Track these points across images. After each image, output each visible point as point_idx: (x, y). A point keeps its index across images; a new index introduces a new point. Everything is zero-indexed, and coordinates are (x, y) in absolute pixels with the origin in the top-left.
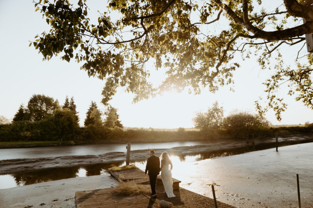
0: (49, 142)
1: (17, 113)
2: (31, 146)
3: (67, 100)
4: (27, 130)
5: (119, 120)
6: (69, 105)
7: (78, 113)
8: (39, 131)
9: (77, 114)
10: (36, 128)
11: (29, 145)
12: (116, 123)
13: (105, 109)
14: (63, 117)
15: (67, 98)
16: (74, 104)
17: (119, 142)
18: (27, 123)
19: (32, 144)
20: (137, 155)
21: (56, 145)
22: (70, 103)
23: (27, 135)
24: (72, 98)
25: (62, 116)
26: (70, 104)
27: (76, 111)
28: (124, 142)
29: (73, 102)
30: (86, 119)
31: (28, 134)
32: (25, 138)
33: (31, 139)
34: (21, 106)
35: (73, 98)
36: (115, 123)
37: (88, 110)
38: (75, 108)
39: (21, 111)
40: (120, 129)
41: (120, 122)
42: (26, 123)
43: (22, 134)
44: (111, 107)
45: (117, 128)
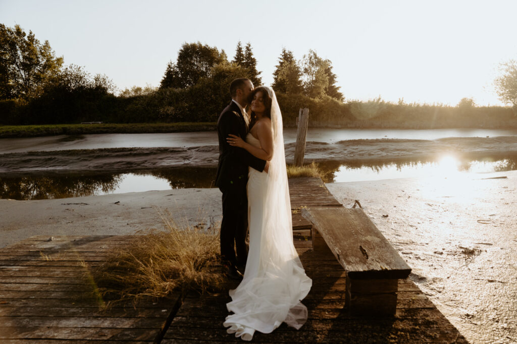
0: (201, 124)
1: (163, 79)
2: (171, 129)
3: (240, 50)
4: (170, 104)
5: (336, 85)
6: (243, 60)
7: (260, 73)
8: (186, 105)
9: (258, 77)
10: (184, 99)
11: (167, 127)
12: (328, 90)
13: (304, 62)
14: (226, 79)
15: (240, 47)
16: (252, 57)
17: (329, 125)
18: (170, 92)
19: (173, 127)
20: (354, 150)
21: (212, 128)
22: (245, 56)
23: (169, 112)
24: (248, 46)
25: (225, 77)
26: (246, 58)
27: (255, 70)
28: (340, 126)
29: (250, 54)
30: (274, 84)
31: (170, 110)
32: (166, 118)
33: (175, 119)
34: (169, 66)
35: (250, 46)
36: (325, 89)
37: (277, 66)
38: (254, 65)
39: (169, 73)
40: (332, 100)
41: (338, 88)
42: (168, 93)
43: (162, 110)
44: (316, 58)
45: (328, 99)
